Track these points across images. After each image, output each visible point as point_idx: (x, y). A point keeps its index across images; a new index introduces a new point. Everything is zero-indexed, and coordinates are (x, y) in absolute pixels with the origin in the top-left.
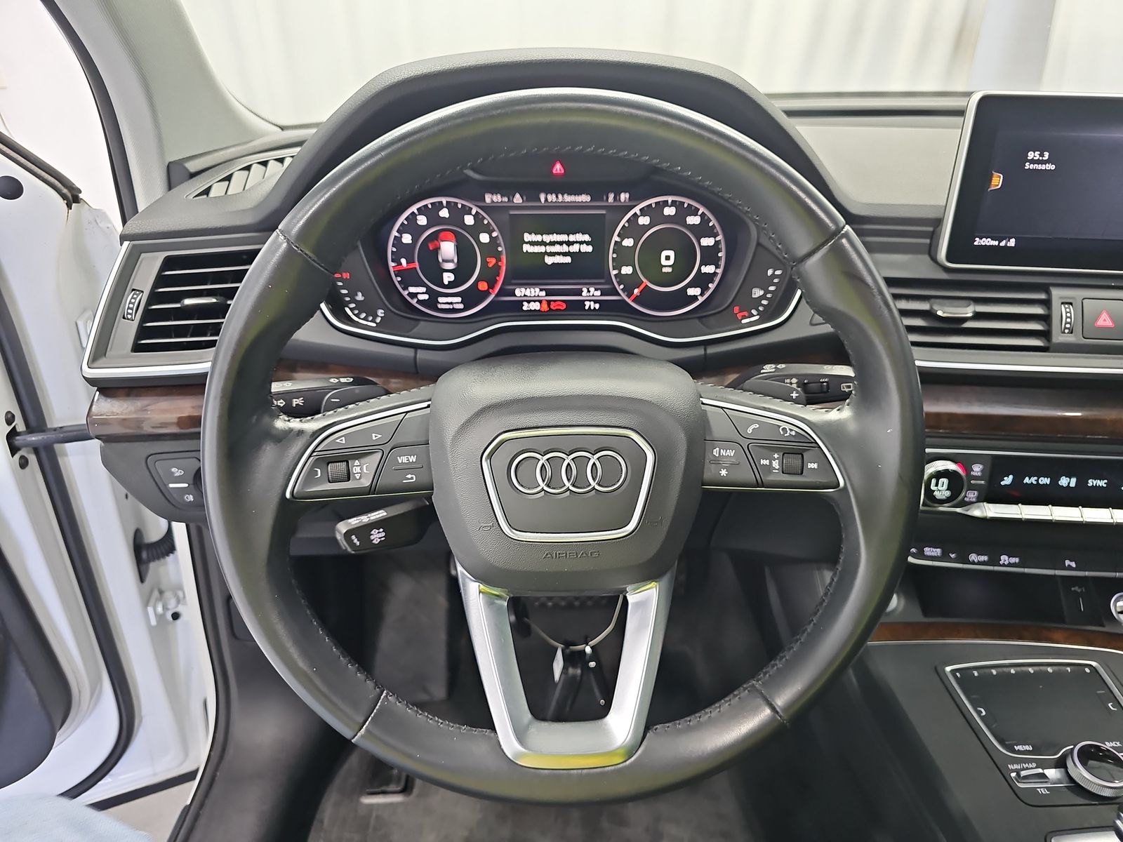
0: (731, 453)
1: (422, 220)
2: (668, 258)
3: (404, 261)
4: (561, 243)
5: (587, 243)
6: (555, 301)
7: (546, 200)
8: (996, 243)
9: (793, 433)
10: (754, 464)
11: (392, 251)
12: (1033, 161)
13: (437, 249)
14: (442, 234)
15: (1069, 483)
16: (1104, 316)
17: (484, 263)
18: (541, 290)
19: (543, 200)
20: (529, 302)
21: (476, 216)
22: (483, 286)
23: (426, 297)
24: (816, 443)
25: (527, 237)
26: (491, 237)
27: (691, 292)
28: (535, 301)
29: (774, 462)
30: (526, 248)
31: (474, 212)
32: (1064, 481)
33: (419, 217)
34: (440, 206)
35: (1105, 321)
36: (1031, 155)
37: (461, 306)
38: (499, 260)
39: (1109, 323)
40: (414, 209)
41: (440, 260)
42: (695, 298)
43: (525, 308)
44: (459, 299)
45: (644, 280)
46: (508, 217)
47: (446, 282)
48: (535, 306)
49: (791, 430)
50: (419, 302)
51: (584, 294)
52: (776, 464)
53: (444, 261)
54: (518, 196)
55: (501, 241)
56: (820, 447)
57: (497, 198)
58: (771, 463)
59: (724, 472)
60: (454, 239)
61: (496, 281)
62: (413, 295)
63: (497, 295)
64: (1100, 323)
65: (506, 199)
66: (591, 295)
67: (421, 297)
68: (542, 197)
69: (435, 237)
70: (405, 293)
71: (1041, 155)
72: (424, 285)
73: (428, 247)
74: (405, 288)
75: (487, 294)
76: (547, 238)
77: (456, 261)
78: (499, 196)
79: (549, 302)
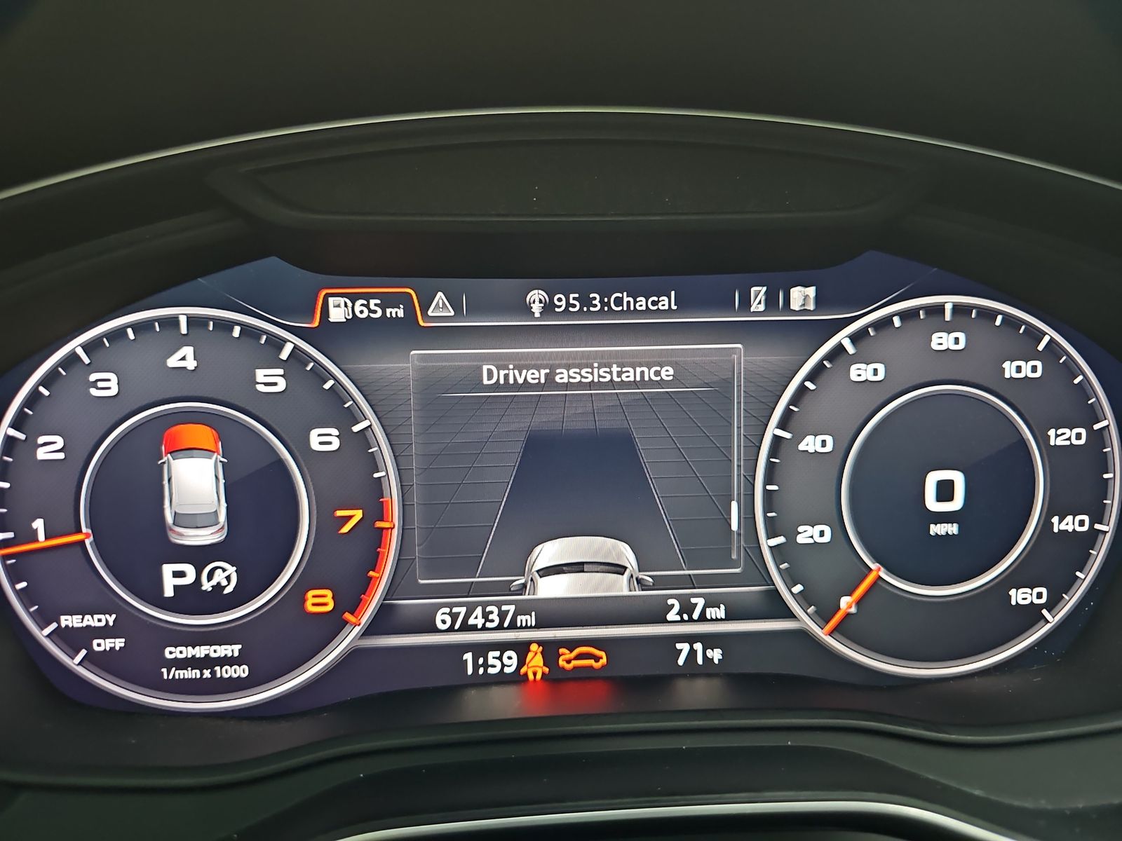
1: (105, 385)
2: (945, 491)
3: (38, 527)
6: (571, 644)
13: (158, 482)
14: (173, 432)
17: (326, 525)
18: (523, 608)
20: (482, 649)
21: (294, 366)
22: (320, 600)
23: (117, 644)
26: (346, 436)
27: (1020, 596)
28: (503, 647)
31: (287, 352)
33: (92, 376)
37: (242, 671)
38: (376, 511)
40: (76, 344)
41: (169, 518)
42: (1032, 615)
43: (467, 669)
44: (234, 650)
45: (873, 566)
46: (407, 369)
50: (93, 660)
51: (671, 615)
53: (179, 519)
55: (382, 446)
60: (218, 448)
61: (366, 585)
62: (73, 640)
63: (369, 632)
66: (694, 616)
67: (102, 645)
68: (536, 298)
69: (149, 440)
70: (44, 633)
72: (108, 603)
73: (126, 475)
74: (46, 617)
75: (333, 625)
77: (222, 517)
78: (375, 302)
79: (550, 650)
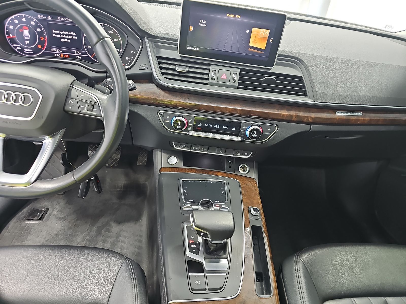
0: (73, 102)
1: (16, 21)
3: (11, 35)
4: (66, 35)
5: (75, 36)
6: (65, 54)
7: (60, 19)
8: (193, 49)
9: (92, 99)
10: (79, 107)
11: (6, 31)
12: (201, 23)
13: (23, 32)
14: (24, 27)
15: (217, 127)
16: (224, 75)
17: (40, 39)
18: (60, 50)
19: (59, 19)
20: (56, 54)
21: (35, 22)
22: (40, 47)
23: (20, 48)
24: (98, 103)
25: (54, 31)
26: (41, 30)
28: (59, 54)
29: (85, 107)
30: (54, 35)
31: (34, 20)
32: (216, 126)
33: (15, 20)
34: (22, 17)
35: (224, 77)
36: (200, 21)
37: (33, 53)
38: (45, 38)
39: (225, 78)
40: (13, 17)
41: (24, 36)
43: (55, 56)
44: (32, 50)
46: (46, 24)
47: (26, 44)
48: (59, 55)
49: (92, 98)
50: (18, 50)
51: (75, 53)
52: (86, 108)
54: (49, 17)
55: (45, 31)
56: (99, 104)
57: (42, 16)
58: (84, 107)
59: (70, 108)
60: (28, 29)
61: (44, 45)
62: (16, 47)
63: (45, 50)
64: (223, 77)
65: (45, 17)
66: (78, 53)
67: (18, 48)
68: (59, 18)
69: (21, 28)
70: (12, 46)
71: (204, 21)
72: (19, 44)
73: (19, 31)
74: (12, 45)
75: (41, 49)
76: (61, 33)
77: (29, 36)
78: (43, 16)
79: (63, 55)
